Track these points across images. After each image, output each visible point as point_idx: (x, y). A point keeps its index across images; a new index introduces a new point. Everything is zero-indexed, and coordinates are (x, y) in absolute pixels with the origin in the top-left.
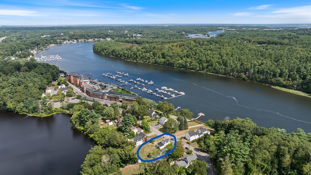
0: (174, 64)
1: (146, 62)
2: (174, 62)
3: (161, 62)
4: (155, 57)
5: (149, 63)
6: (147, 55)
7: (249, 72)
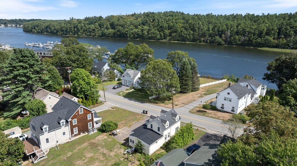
0: (127, 34)
1: (91, 35)
2: (127, 31)
3: (110, 34)
4: (102, 29)
5: (94, 36)
6: (91, 27)
7: (225, 35)
